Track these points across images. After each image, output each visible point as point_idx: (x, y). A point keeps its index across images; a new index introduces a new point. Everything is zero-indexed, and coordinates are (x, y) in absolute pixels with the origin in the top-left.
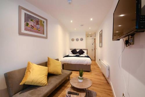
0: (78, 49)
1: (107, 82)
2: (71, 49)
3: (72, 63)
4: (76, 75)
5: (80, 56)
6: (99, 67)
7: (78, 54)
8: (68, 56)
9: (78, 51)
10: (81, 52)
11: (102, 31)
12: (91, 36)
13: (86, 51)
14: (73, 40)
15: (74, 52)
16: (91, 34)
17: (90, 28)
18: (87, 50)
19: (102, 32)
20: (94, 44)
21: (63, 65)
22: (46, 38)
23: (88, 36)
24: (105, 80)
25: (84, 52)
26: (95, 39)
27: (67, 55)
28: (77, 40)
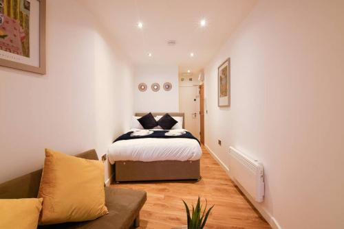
0: (159, 114)
1: (257, 216)
2: (136, 115)
3: (145, 158)
4: (159, 199)
5: (166, 134)
6: (216, 163)
7: (158, 129)
8: (128, 136)
9: (157, 118)
10: (168, 122)
11: (229, 60)
12: (191, 80)
13: (181, 118)
14: (142, 87)
15: (146, 121)
16: (192, 74)
17: (192, 55)
18: (182, 115)
19: (229, 64)
20: (198, 100)
21: (113, 168)
22: (40, 71)
23: (182, 80)
24: (250, 207)
25: (176, 122)
26: (201, 87)
27: (126, 132)
28: (156, 88)
